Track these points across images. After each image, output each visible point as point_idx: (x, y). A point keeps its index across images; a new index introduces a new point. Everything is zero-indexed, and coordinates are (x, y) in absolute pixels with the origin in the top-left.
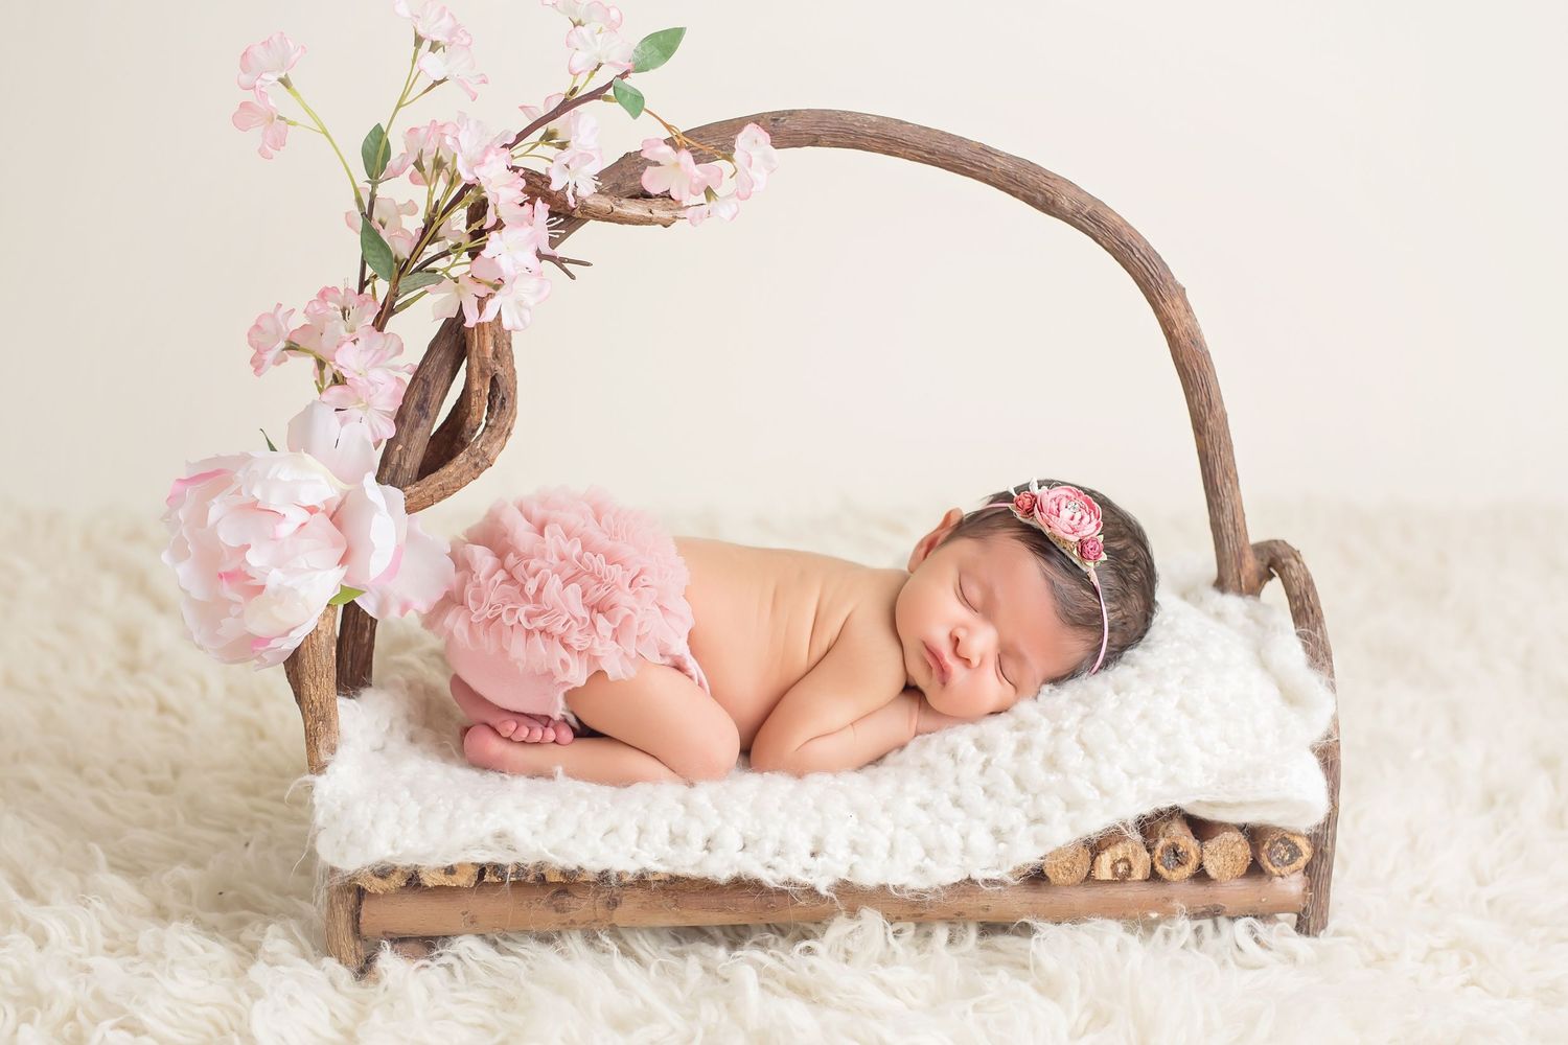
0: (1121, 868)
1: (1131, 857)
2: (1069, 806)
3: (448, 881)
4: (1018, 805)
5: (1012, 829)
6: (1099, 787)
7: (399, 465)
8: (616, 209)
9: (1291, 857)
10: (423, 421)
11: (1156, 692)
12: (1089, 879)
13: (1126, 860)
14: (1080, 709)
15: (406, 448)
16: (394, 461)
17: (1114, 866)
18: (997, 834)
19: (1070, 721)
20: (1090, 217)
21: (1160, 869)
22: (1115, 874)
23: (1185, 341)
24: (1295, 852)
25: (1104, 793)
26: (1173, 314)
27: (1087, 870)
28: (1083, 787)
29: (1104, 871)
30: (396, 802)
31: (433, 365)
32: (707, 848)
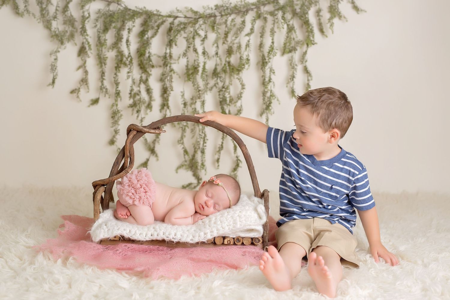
0: (229, 242)
1: (230, 240)
2: (217, 230)
3: (115, 239)
4: (209, 229)
5: (207, 233)
6: (222, 227)
7: (113, 172)
8: (149, 131)
9: (259, 242)
10: (117, 165)
11: (234, 213)
12: (223, 244)
13: (229, 241)
14: (221, 215)
15: (115, 170)
16: (112, 172)
17: (227, 242)
18: (205, 234)
19: (218, 217)
20: (229, 133)
21: (236, 242)
22: (228, 243)
23: (245, 154)
24: (259, 241)
25: (223, 228)
26: (243, 149)
27: (222, 242)
28: (219, 227)
29: (226, 242)
30: (103, 229)
31: (119, 156)
32: (158, 235)
